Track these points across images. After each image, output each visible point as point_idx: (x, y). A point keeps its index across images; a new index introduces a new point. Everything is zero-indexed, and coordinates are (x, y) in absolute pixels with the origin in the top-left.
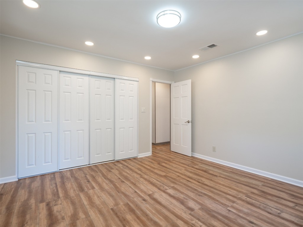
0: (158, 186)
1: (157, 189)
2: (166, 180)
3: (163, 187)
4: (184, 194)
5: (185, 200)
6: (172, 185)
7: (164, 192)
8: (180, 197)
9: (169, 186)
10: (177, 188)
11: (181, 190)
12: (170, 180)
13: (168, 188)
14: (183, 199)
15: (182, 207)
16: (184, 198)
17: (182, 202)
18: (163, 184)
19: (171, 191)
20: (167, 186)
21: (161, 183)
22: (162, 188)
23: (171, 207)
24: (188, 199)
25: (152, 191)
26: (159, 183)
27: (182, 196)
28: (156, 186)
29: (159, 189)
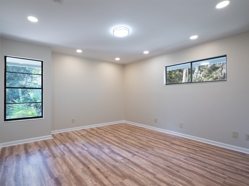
0: (130, 163)
1: (131, 160)
2: (123, 170)
3: (125, 161)
4: (109, 156)
5: (110, 153)
6: (117, 164)
7: (124, 158)
8: (113, 154)
9: (120, 163)
10: (113, 161)
11: (110, 159)
12: (119, 170)
13: (121, 161)
14: (112, 153)
15: (113, 149)
16: (110, 154)
17: (113, 151)
18: (126, 165)
19: (119, 158)
20: (122, 162)
21: (128, 166)
22: (127, 161)
23: (120, 149)
24: (108, 153)
25: (134, 158)
26: (130, 166)
27: (112, 155)
28: (132, 162)
29: (129, 160)
